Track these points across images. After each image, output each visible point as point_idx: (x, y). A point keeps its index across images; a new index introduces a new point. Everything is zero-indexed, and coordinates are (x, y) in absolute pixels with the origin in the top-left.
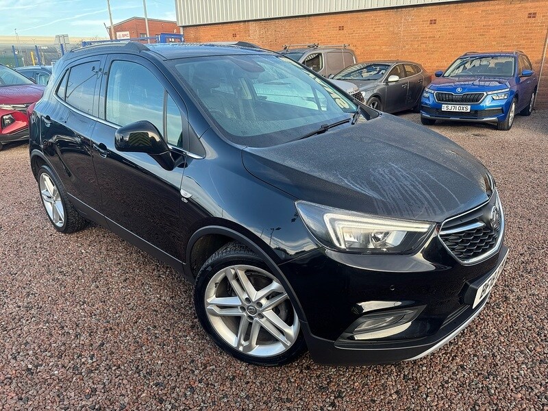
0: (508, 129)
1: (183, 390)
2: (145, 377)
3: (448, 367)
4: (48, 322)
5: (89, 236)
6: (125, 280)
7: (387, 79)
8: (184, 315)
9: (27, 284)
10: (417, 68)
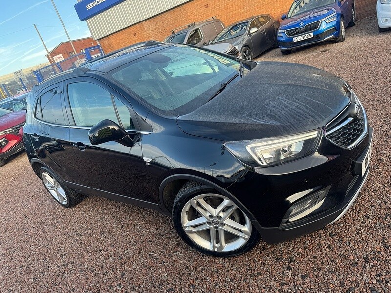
0: (343, 40)
1: (187, 289)
2: (159, 287)
3: (357, 219)
4: (82, 271)
5: (87, 204)
6: (122, 227)
7: (249, 32)
8: (170, 238)
9: (58, 250)
10: (267, 17)
